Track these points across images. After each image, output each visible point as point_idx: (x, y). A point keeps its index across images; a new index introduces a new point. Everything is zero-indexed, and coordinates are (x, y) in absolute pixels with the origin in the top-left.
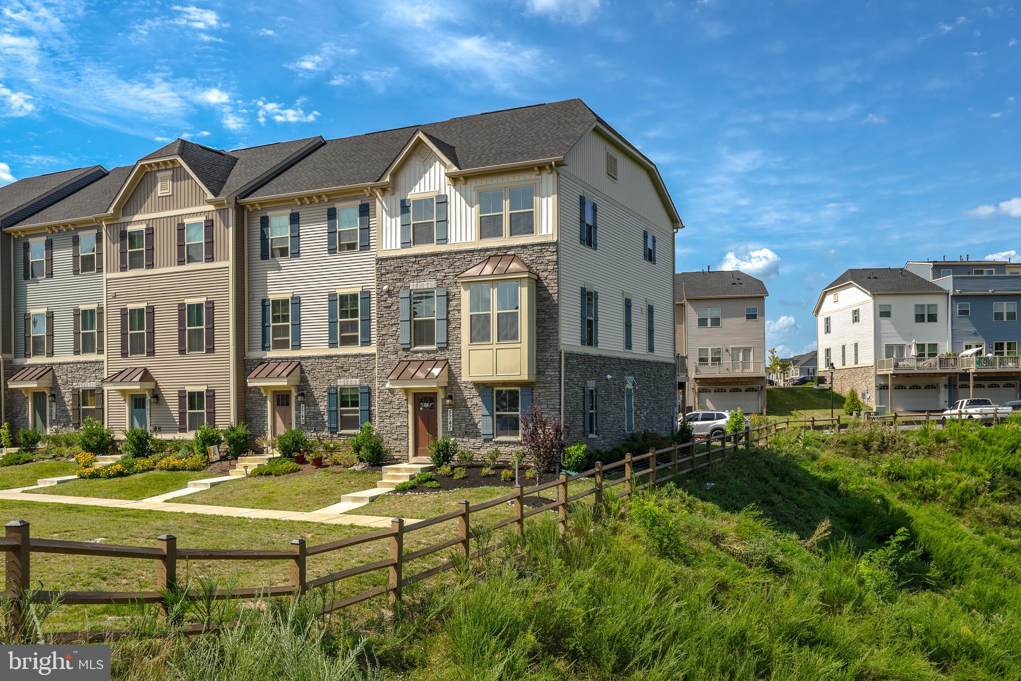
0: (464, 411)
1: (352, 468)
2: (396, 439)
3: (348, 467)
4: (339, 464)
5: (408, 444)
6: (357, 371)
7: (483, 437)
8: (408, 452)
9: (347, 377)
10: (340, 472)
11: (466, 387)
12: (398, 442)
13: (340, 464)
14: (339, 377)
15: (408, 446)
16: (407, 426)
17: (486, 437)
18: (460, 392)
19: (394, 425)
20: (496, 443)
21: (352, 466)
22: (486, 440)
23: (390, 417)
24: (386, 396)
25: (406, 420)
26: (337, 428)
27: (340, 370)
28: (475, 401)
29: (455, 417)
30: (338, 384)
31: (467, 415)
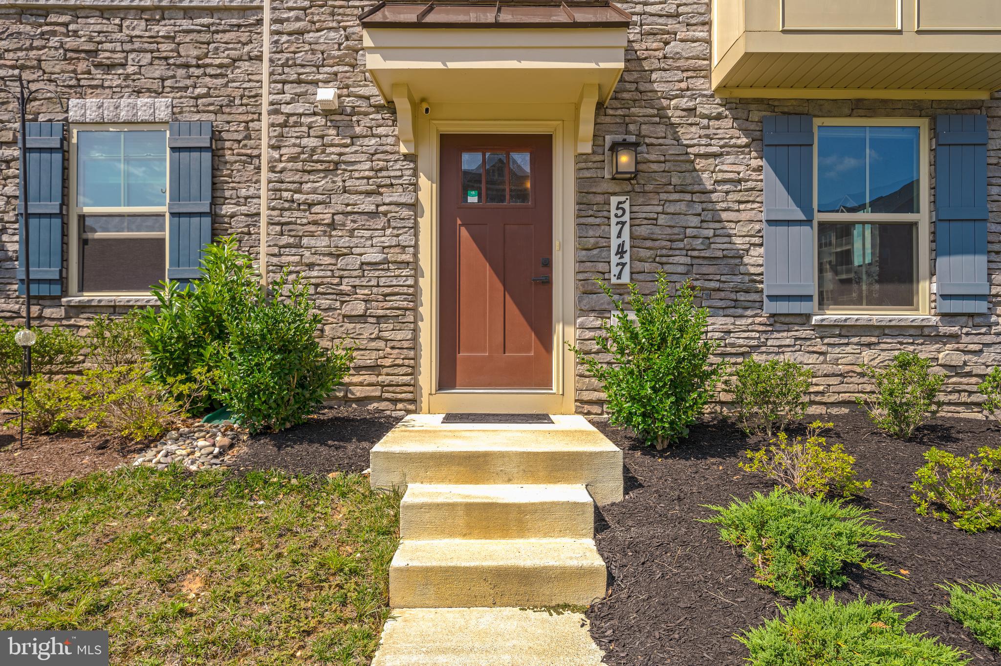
0: (682, 207)
1: (153, 458)
2: (362, 318)
3: (126, 447)
4: (65, 432)
5: (415, 339)
6: (159, 70)
7: (770, 307)
8: (414, 371)
9: (115, 92)
10: (77, 491)
11: (691, 111)
12: (368, 330)
13: (78, 434)
14: (79, 90)
15: (415, 345)
16: (414, 265)
17: (783, 307)
18: (661, 130)
19: (353, 262)
20: (823, 330)
21: (149, 442)
22: (778, 321)
23: (332, 225)
24: (312, 142)
25: (406, 239)
26: (63, 281)
27: (82, 66)
28: (729, 166)
29: (643, 231)
30: (73, 115)
31: (695, 221)
